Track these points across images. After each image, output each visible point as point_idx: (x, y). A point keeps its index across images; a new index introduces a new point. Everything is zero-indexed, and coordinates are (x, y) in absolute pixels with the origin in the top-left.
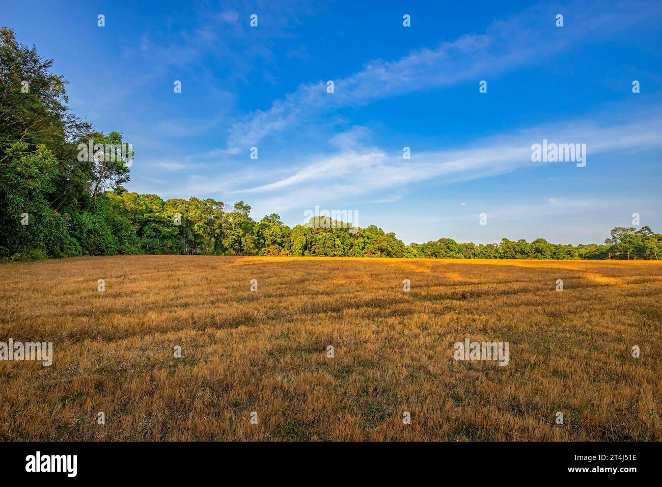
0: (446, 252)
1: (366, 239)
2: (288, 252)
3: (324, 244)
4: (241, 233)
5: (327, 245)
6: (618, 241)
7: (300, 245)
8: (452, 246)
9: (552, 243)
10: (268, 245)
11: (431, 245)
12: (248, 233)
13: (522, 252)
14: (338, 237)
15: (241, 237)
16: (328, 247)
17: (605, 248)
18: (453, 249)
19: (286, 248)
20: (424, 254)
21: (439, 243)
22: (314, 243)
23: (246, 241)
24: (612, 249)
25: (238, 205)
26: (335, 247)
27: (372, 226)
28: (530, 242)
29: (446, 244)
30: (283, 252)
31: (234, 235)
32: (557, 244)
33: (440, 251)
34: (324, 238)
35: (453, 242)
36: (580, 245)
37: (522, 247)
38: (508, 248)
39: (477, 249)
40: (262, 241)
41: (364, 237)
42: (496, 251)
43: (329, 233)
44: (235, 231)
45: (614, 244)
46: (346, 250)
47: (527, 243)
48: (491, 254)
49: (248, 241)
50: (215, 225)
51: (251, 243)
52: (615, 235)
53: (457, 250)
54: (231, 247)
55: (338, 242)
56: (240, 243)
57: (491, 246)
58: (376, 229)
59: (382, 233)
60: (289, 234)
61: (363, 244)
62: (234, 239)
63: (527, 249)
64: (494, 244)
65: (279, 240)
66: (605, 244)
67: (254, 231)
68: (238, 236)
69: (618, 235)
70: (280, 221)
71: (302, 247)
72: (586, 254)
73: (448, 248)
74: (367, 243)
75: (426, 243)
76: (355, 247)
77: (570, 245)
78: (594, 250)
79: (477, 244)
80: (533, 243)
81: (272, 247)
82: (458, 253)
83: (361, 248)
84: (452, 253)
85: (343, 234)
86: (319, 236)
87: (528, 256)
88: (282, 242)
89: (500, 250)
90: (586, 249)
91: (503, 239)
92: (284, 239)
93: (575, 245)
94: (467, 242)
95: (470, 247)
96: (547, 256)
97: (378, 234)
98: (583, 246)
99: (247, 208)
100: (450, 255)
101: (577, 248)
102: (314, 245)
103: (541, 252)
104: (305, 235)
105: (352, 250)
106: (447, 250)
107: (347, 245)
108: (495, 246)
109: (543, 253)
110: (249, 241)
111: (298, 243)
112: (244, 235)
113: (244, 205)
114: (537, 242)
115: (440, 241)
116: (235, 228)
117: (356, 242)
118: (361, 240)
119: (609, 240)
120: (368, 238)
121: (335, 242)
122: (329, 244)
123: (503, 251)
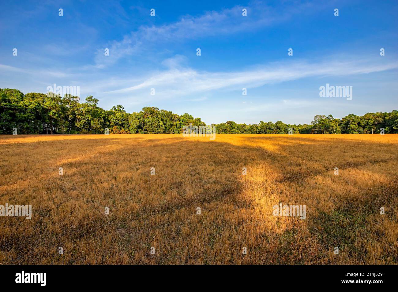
0: (230, 129)
1: (181, 122)
2: (126, 130)
3: (152, 125)
4: (90, 117)
5: (154, 125)
6: (318, 123)
7: (134, 126)
8: (233, 126)
9: (285, 124)
10: (112, 126)
11: (222, 125)
12: (96, 118)
13: (270, 129)
14: (162, 120)
15: (90, 121)
16: (155, 127)
17: (311, 126)
18: (234, 127)
19: (125, 128)
20: (218, 131)
21: (227, 124)
22: (145, 124)
23: (94, 123)
24: (314, 127)
25: (89, 98)
26: (159, 127)
27: (186, 113)
28: (274, 123)
29: (231, 124)
30: (123, 130)
31: (85, 119)
32: (288, 124)
33: (227, 128)
34: (152, 121)
35: (234, 123)
36: (299, 125)
37: (270, 126)
38: (263, 126)
39: (247, 127)
40: (108, 123)
41: (180, 120)
42: (257, 128)
43: (155, 118)
44: (86, 116)
45: (315, 124)
46: (167, 129)
47: (272, 124)
48: (254, 130)
49: (95, 123)
50: (68, 112)
51: (98, 124)
52: (316, 119)
53: (236, 128)
54: (83, 128)
55: (161, 123)
56: (90, 124)
57: (254, 126)
58: (188, 115)
59: (192, 118)
60: (128, 118)
61: (179, 125)
62: (85, 122)
63: (273, 127)
64: (257, 124)
65: (120, 123)
66: (311, 124)
67: (101, 116)
68: (88, 120)
69: (317, 119)
70: (123, 110)
71: (137, 126)
72: (302, 129)
73: (232, 127)
74: (182, 124)
75: (219, 124)
76: (173, 127)
77: (295, 125)
78: (306, 127)
79: (247, 125)
80: (276, 124)
81: (115, 127)
82: (237, 129)
83: (178, 127)
84: (233, 129)
85: (165, 118)
86: (148, 120)
87: (273, 131)
88: (123, 124)
89: (259, 128)
90: (302, 127)
91: (261, 122)
92: (124, 122)
93: (297, 125)
94: (242, 123)
95: (244, 126)
96: (282, 131)
97: (189, 118)
98: (301, 125)
99: (96, 101)
100: (232, 130)
101: (298, 127)
102: (145, 125)
103: (279, 129)
104: (139, 119)
105: (171, 129)
106: (231, 128)
107: (168, 125)
108: (257, 125)
109: (280, 129)
110: (97, 123)
111: (134, 124)
112: (93, 119)
113: (93, 98)
114: (278, 123)
115: (227, 122)
116: (85, 114)
117: (175, 123)
118: (178, 122)
119: (313, 122)
120: (183, 121)
121: (160, 124)
122: (155, 124)
123: (261, 128)
